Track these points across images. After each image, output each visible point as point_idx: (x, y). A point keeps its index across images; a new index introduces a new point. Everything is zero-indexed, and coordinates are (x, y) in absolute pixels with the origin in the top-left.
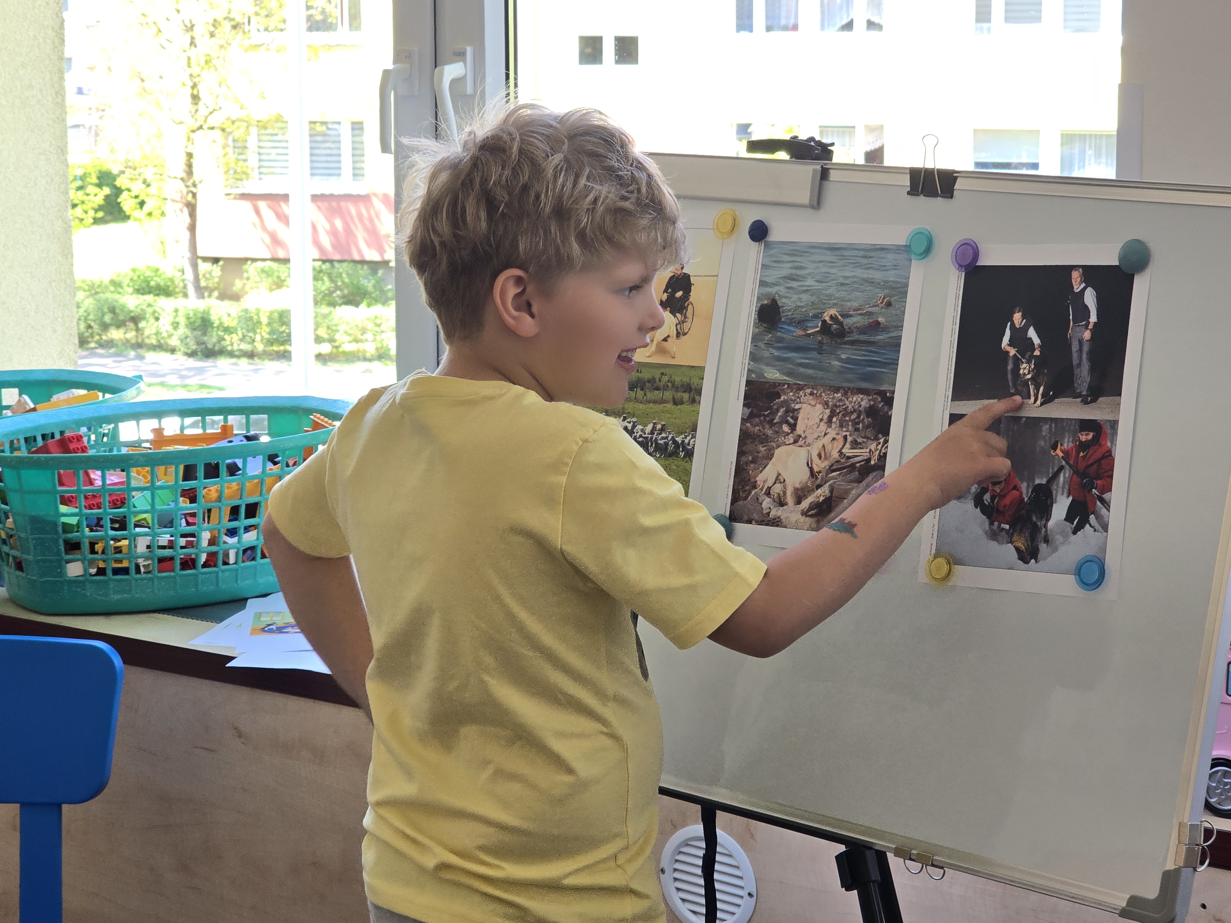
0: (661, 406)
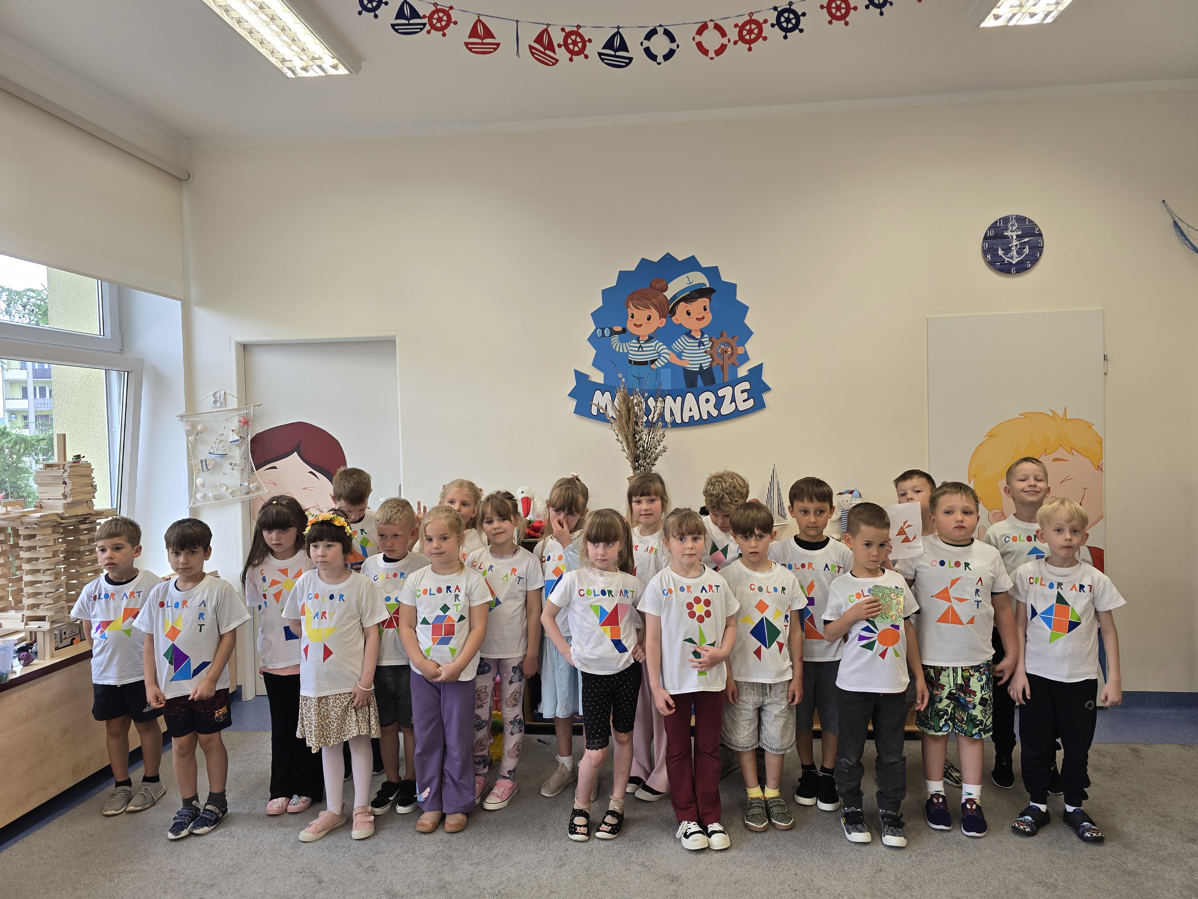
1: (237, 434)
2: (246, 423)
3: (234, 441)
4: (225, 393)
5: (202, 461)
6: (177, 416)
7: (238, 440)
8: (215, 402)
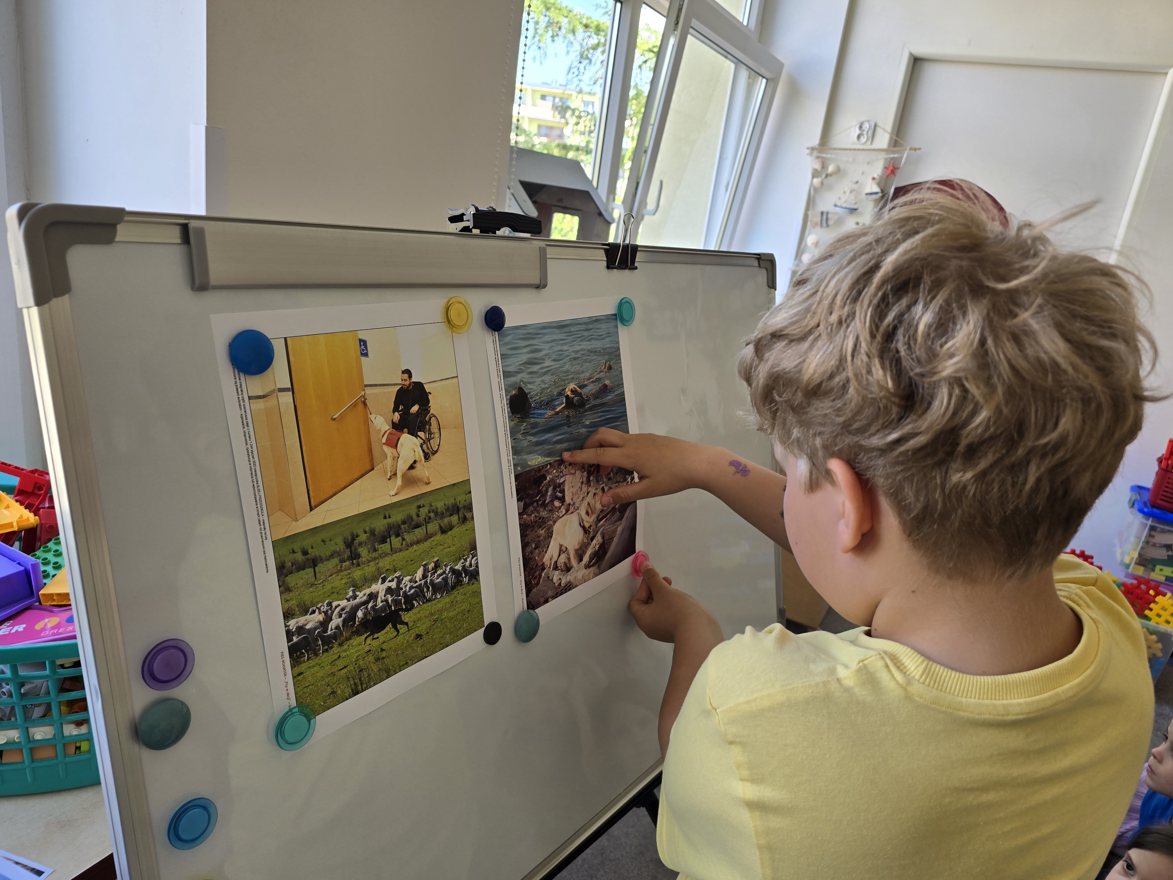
0: (427, 544)
1: (879, 184)
2: (892, 170)
3: (871, 194)
4: (876, 125)
5: (822, 213)
6: (808, 148)
7: (876, 193)
8: (859, 137)
